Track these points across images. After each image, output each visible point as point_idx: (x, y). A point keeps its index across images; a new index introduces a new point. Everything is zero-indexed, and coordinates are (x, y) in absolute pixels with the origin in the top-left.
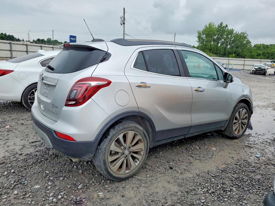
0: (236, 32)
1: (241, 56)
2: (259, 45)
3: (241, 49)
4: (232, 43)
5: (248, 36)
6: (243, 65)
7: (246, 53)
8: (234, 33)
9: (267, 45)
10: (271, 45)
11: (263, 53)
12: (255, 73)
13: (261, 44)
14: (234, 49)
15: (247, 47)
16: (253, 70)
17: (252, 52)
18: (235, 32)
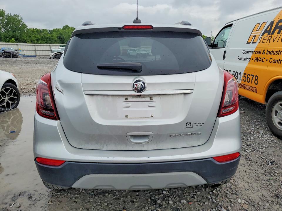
0: (8, 14)
1: (21, 41)
2: (33, 30)
3: (19, 33)
4: (6, 26)
5: (22, 19)
6: (34, 50)
7: (25, 37)
8: (5, 15)
9: (40, 30)
10: (43, 30)
11: (42, 38)
12: (56, 58)
13: (33, 29)
14: (11, 33)
15: (24, 31)
16: (53, 55)
17: (30, 37)
18: (6, 13)
